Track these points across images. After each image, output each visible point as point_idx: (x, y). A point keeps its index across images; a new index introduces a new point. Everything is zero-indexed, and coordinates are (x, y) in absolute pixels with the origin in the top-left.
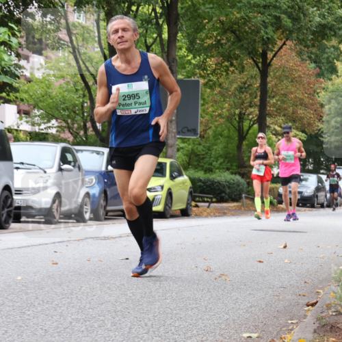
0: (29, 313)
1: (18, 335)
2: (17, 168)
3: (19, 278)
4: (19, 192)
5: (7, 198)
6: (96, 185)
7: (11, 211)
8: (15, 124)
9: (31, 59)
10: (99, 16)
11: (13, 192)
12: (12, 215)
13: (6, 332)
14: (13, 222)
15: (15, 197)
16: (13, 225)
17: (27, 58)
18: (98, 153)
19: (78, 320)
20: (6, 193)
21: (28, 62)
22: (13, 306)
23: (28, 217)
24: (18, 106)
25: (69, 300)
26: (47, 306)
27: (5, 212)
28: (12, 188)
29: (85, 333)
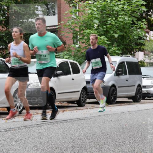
1: (144, 146)
2: (144, 77)
3: (144, 122)
4: (145, 87)
5: (139, 89)
7: (141, 95)
8: (143, 59)
9: (149, 33)
11: (142, 87)
12: (142, 96)
13: (139, 144)
14: (142, 99)
15: (143, 89)
16: (142, 101)
17: (148, 33)
20: (139, 88)
21: (148, 34)
22: (141, 134)
23: (148, 97)
24: (144, 52)
27: (138, 95)
28: (141, 85)
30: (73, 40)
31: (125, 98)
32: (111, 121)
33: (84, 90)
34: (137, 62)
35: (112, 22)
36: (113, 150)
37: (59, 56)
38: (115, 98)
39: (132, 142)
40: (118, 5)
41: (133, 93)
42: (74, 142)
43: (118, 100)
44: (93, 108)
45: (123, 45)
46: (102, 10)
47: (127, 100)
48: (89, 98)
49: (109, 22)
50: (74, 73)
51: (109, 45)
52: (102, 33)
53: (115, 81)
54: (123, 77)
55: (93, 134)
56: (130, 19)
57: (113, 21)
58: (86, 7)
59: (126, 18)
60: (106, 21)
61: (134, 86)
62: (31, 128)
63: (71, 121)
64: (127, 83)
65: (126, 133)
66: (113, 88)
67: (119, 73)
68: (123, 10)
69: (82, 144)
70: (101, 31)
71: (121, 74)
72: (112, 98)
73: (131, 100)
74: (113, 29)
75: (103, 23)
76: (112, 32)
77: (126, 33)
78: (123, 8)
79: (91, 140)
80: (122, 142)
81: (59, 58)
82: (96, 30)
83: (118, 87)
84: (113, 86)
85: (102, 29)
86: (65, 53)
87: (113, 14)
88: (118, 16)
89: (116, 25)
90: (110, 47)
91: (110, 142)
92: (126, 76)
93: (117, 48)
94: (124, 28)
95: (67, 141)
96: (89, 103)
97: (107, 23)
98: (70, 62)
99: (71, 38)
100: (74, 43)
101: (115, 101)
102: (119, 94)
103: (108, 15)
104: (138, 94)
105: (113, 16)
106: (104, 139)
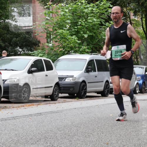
0: (114, 128)
1: (110, 136)
3: (111, 115)
5: (107, 85)
6: (141, 80)
7: (109, 90)
10: (142, 16)
11: (110, 83)
12: (109, 92)
13: (106, 135)
14: (109, 94)
15: (110, 85)
16: (110, 95)
18: (142, 68)
19: (133, 131)
20: (107, 83)
22: (108, 126)
25: (130, 124)
26: (121, 126)
27: (106, 91)
28: (109, 81)
29: (136, 136)
30: (47, 39)
31: (94, 93)
32: (81, 113)
33: (57, 85)
34: (105, 60)
35: (82, 23)
36: (82, 140)
37: (33, 54)
38: (85, 92)
39: (99, 134)
40: (87, 8)
41: (102, 89)
42: (46, 133)
43: (88, 94)
44: (65, 102)
45: (92, 44)
46: (74, 12)
47: (96, 94)
48: (62, 93)
49: (80, 23)
50: (47, 70)
51: (79, 44)
52: (74, 33)
53: (85, 77)
54: (93, 74)
55: (64, 126)
56: (98, 20)
57: (83, 22)
58: (59, 9)
59: (95, 20)
60: (77, 22)
61: (103, 82)
62: (7, 121)
63: (44, 114)
64: (96, 80)
65: (95, 125)
66: (83, 84)
67: (89, 70)
68: (92, 13)
69: (54, 135)
70: (73, 31)
71: (91, 71)
72: (82, 93)
73: (100, 95)
74: (83, 30)
75: (74, 24)
76: (82, 33)
77: (95, 33)
78: (92, 10)
79: (62, 132)
80: (91, 133)
81: (34, 56)
82: (68, 30)
83: (88, 83)
85: (73, 30)
86: (40, 51)
87: (83, 16)
88: (88, 18)
89: (86, 26)
90: (80, 46)
91: (79, 133)
92: (95, 72)
93: (87, 47)
94: (93, 29)
95: (40, 132)
96: (62, 98)
97: (78, 24)
98: (44, 60)
99: (45, 38)
100: (48, 42)
101: (85, 96)
102: (88, 89)
103: (79, 17)
104: (106, 89)
105: (83, 18)
106: (75, 131)
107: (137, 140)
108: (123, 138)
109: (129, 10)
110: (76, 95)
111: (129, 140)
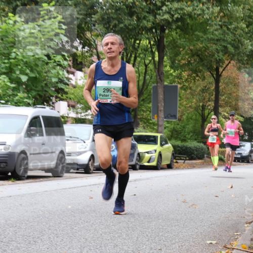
0: (76, 228)
1: (70, 242)
2: (68, 140)
3: (70, 207)
4: (69, 154)
5: (62, 158)
6: (115, 150)
7: (64, 166)
8: (66, 113)
9: (76, 74)
11: (66, 154)
12: (65, 169)
13: (62, 240)
14: (66, 173)
15: (67, 158)
16: (66, 175)
17: (73, 73)
19: (105, 233)
20: (61, 155)
21: (74, 75)
22: (66, 224)
23: (74, 170)
24: (68, 102)
25: (100, 221)
26: (87, 224)
28: (65, 152)
29: (110, 241)
31: (41, 171)
32: (21, 205)
34: (58, 117)
35: (17, 55)
36: (24, 249)
38: (26, 170)
39: (52, 237)
41: (53, 164)
43: (30, 173)
45: (35, 91)
47: (43, 173)
49: (13, 55)
51: (14, 89)
53: (25, 144)
54: (37, 139)
57: (19, 53)
60: (9, 54)
61: (54, 152)
65: (44, 224)
66: (23, 156)
67: (32, 132)
70: (2, 68)
71: (35, 135)
72: (21, 170)
73: (50, 174)
74: (20, 67)
76: (18, 72)
77: (39, 73)
80: (38, 238)
83: (31, 154)
84: (23, 152)
85: (3, 65)
89: (25, 60)
90: (15, 93)
91: (19, 238)
92: (41, 138)
93: (26, 95)
94: (37, 65)
97: (10, 57)
101: (26, 176)
102: (31, 165)
103: (12, 44)
104: (59, 165)
106: (11, 233)
107: (113, 247)
108: (91, 244)
109: (95, 35)
110: (10, 174)
111: (100, 247)
